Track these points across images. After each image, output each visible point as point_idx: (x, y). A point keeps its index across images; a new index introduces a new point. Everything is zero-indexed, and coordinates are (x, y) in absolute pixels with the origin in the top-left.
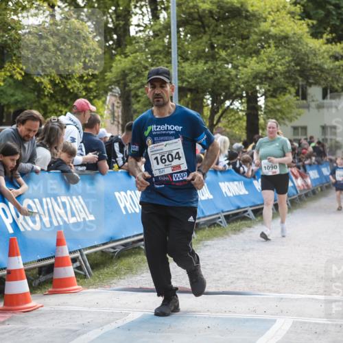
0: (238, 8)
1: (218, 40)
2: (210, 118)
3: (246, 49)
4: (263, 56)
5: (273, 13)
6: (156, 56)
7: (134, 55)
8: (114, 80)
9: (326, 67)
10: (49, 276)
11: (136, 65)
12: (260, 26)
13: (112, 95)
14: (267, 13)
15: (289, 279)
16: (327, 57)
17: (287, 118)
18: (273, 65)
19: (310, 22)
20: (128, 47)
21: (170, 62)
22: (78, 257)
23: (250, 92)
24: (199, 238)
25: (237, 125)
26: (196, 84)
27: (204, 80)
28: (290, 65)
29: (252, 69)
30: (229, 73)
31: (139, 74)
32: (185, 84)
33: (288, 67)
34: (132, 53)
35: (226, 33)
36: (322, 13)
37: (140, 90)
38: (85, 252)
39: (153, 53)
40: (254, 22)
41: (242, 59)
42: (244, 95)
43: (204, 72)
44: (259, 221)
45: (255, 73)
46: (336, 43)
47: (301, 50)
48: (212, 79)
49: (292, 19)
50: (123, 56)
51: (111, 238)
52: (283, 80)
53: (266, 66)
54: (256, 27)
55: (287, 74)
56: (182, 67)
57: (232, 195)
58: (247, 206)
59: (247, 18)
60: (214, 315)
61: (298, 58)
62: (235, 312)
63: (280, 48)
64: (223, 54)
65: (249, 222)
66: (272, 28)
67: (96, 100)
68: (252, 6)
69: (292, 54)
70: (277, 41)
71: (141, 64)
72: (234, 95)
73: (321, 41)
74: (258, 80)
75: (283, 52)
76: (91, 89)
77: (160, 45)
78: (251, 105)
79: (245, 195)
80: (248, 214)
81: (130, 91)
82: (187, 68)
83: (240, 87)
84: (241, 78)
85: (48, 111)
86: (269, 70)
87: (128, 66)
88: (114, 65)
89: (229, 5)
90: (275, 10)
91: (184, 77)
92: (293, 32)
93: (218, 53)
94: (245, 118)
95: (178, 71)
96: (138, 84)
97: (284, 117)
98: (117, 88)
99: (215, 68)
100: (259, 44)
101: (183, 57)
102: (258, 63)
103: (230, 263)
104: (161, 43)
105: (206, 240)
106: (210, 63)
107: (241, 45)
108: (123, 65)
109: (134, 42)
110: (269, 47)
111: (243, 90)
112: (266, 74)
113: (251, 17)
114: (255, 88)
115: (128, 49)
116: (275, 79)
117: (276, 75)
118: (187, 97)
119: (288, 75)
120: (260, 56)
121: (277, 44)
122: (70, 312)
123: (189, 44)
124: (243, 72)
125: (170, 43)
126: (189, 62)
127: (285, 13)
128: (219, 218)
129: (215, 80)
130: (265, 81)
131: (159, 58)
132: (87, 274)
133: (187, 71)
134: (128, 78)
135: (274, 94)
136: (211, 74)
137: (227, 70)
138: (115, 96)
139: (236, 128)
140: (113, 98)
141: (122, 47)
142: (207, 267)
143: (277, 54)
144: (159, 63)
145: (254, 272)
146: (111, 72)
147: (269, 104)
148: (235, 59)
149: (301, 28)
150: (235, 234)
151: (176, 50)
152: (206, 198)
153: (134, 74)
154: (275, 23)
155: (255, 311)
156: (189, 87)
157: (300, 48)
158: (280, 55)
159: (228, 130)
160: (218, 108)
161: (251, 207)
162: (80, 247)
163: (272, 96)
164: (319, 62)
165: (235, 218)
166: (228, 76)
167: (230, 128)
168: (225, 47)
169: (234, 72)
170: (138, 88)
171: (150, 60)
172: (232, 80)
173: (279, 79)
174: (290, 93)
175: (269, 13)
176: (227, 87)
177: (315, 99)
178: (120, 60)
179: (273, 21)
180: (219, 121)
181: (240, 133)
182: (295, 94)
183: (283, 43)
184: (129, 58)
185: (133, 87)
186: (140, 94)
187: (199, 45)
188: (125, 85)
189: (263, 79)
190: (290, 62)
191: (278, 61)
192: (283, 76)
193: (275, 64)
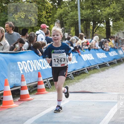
1: (95, 2)
2: (92, 30)
3: (105, 5)
4: (111, 7)
6: (72, 8)
7: (64, 8)
8: (57, 17)
10: (36, 88)
11: (65, 12)
13: (57, 23)
15: (122, 87)
17: (121, 29)
18: (115, 10)
20: (62, 5)
21: (77, 10)
22: (46, 81)
23: (107, 20)
24: (90, 73)
25: (103, 33)
26: (87, 18)
27: (90, 16)
28: (121, 10)
29: (107, 12)
30: (99, 14)
31: (66, 15)
32: (83, 18)
33: (120, 11)
34: (63, 7)
37: (67, 21)
38: (49, 79)
39: (71, 7)
41: (104, 8)
42: (105, 21)
43: (90, 13)
44: (111, 67)
45: (108, 13)
48: (93, 16)
50: (60, 8)
52: (119, 15)
53: (112, 10)
55: (120, 13)
56: (82, 12)
57: (101, 58)
58: (107, 61)
60: (95, 101)
62: (102, 100)
63: (118, 4)
64: (97, 6)
65: (108, 67)
67: (51, 25)
69: (122, 6)
70: (116, 1)
71: (67, 11)
72: (101, 22)
74: (110, 16)
75: (118, 5)
76: (49, 21)
77: (73, 4)
78: (108, 25)
79: (106, 58)
80: (107, 65)
81: (63, 21)
82: (83, 12)
84: (104, 15)
85: (34, 29)
86: (114, 12)
87: (62, 12)
88: (57, 12)
91: (82, 15)
93: (95, 6)
94: (105, 30)
95: (80, 13)
96: (66, 19)
97: (119, 29)
98: (59, 20)
99: (94, 12)
100: (110, 2)
101: (82, 8)
102: (109, 9)
103: (101, 82)
104: (74, 3)
105: (92, 74)
106: (92, 10)
107: (103, 3)
108: (60, 12)
109: (64, 3)
110: (113, 3)
111: (104, 19)
112: (112, 13)
114: (108, 19)
115: (62, 6)
117: (116, 13)
118: (84, 22)
121: (116, 2)
122: (44, 100)
123: (84, 3)
124: (104, 13)
125: (77, 3)
126: (84, 10)
128: (97, 66)
129: (94, 16)
130: (112, 16)
131: (73, 9)
132: (50, 87)
133: (84, 13)
134: (62, 17)
135: (116, 21)
136: (92, 14)
137: (98, 13)
138: (58, 23)
139: (102, 34)
140: (57, 24)
141: (60, 5)
142: (93, 84)
143: (116, 6)
144: (73, 10)
145: (110, 85)
146: (56, 14)
147: (114, 24)
150: (102, 72)
151: (79, 5)
152: (92, 59)
153: (65, 15)
155: (110, 99)
156: (84, 19)
158: (118, 6)
159: (99, 34)
160: (95, 27)
161: (108, 62)
162: (47, 78)
163: (115, 21)
165: (102, 66)
166: (98, 15)
167: (100, 34)
168: (97, 4)
169: (101, 13)
170: (66, 20)
171: (70, 10)
172: (100, 16)
173: (117, 15)
174: (121, 20)
176: (98, 19)
178: (59, 10)
180: (96, 31)
181: (104, 35)
182: (123, 21)
183: (118, 2)
184: (62, 9)
185: (64, 20)
186: (67, 22)
187: (88, 3)
188: (62, 19)
189: (112, 15)
190: (121, 9)
191: (117, 9)
192: (119, 14)
193: (116, 10)
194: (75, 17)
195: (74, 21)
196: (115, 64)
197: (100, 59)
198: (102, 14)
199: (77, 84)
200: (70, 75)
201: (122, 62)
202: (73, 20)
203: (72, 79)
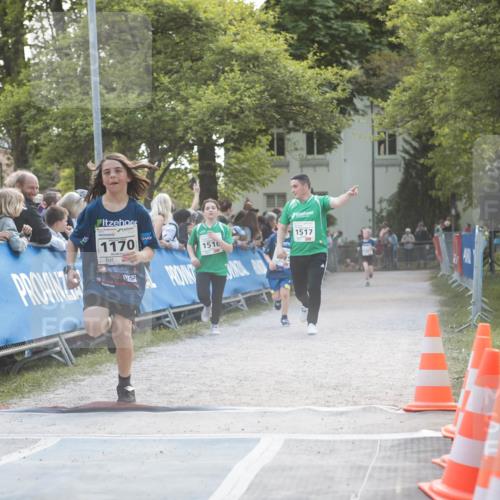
0: (185, 14)
3: (199, 73)
4: (223, 82)
5: (235, 23)
9: (313, 100)
12: (217, 41)
14: (227, 22)
16: (314, 86)
17: (258, 181)
18: (238, 96)
19: (288, 36)
24: (138, 344)
26: (126, 125)
28: (262, 96)
29: (208, 103)
31: (40, 112)
32: (110, 125)
33: (259, 100)
35: (169, 50)
36: (303, 26)
40: (209, 35)
41: (193, 88)
43: (137, 107)
45: (212, 108)
46: (326, 67)
47: (276, 75)
48: (149, 118)
49: (263, 32)
51: (7, 341)
52: (252, 118)
53: (227, 98)
54: (212, 42)
55: (259, 110)
57: (183, 284)
59: (198, 28)
60: (168, 436)
61: (272, 87)
62: (198, 432)
63: (248, 73)
64: (165, 80)
66: (235, 44)
68: (205, 12)
69: (265, 82)
70: (242, 63)
73: (305, 63)
74: (217, 119)
75: (251, 78)
78: (205, 163)
81: (27, 138)
83: (191, 128)
84: (194, 116)
86: (233, 103)
87: (23, 99)
89: (172, 9)
90: (239, 18)
92: (265, 49)
93: (157, 80)
96: (39, 126)
97: (253, 179)
99: (154, 101)
102: (216, 94)
103: (186, 373)
107: (191, 68)
110: (232, 71)
112: (228, 109)
113: (204, 28)
116: (242, 116)
117: (242, 110)
118: (112, 145)
119: (260, 112)
120: (219, 84)
121: (243, 68)
124: (195, 106)
127: (253, 21)
128: (166, 316)
129: (154, 118)
130: (228, 120)
134: (24, 118)
135: (239, 146)
136: (149, 111)
142: (153, 378)
143: (243, 81)
147: (232, 161)
148: (183, 88)
149: (275, 45)
150: (190, 338)
153: (34, 112)
154: (238, 37)
155: (228, 429)
156: (115, 129)
157: (276, 72)
158: (248, 83)
163: (236, 149)
164: (302, 93)
165: (191, 316)
166: (172, 113)
168: (167, 72)
170: (39, 131)
172: (180, 119)
173: (247, 116)
174: (260, 144)
175: (231, 23)
176: (172, 131)
177: (299, 147)
179: (235, 35)
182: (268, 147)
183: (251, 66)
184: (24, 87)
189: (225, 118)
190: (262, 92)
191: (245, 91)
192: (252, 113)
193: (241, 95)
194: (78, 121)
195: (74, 136)
196: (237, 309)
197: (179, 287)
198: (186, 113)
199: (88, 380)
200: (58, 349)
201: (267, 305)
202: (67, 133)
203: (66, 365)
